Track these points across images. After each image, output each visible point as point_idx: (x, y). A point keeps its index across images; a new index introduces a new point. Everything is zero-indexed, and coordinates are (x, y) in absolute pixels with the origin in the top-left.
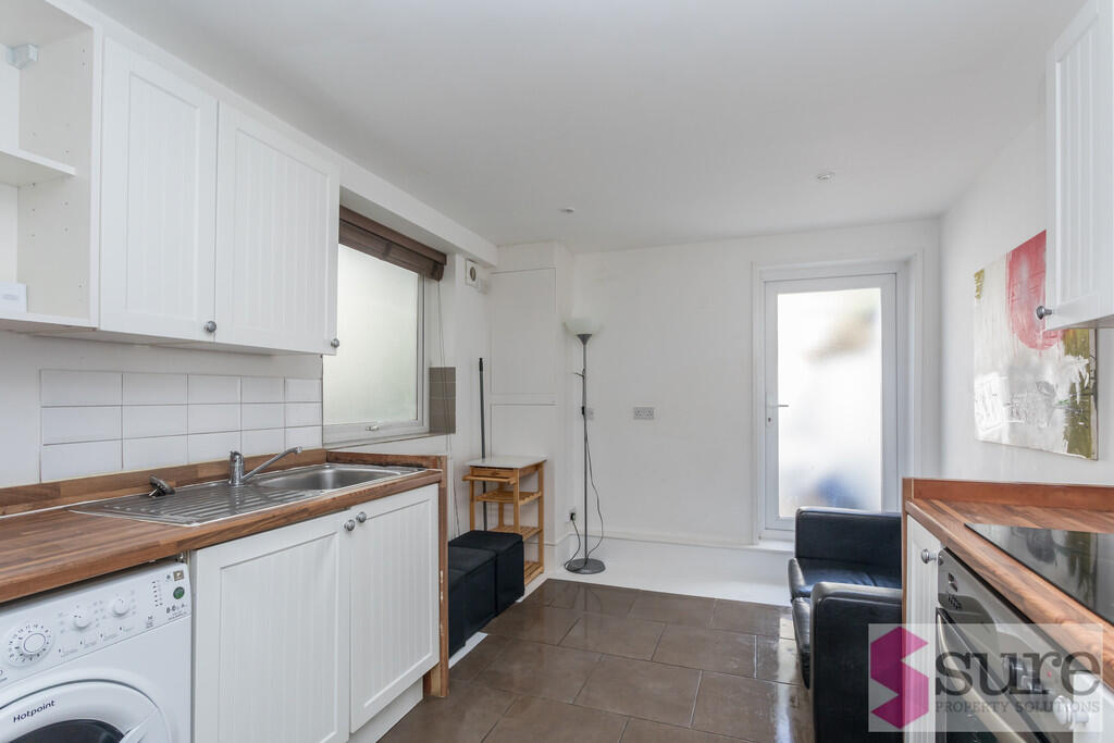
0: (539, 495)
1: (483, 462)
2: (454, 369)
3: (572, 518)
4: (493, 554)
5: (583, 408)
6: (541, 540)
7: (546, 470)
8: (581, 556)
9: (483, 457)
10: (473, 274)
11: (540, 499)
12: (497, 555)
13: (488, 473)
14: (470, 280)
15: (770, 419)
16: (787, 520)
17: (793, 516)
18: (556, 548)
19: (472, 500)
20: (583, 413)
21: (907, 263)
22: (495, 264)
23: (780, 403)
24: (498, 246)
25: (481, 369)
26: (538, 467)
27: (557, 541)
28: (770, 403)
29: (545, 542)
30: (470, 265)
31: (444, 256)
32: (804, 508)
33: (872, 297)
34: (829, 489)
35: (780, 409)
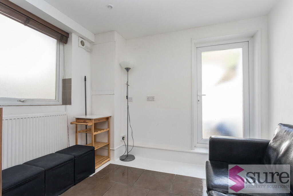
0: (108, 130)
1: (86, 117)
2: (71, 79)
3: (123, 139)
4: (73, 157)
5: (127, 96)
6: (109, 148)
7: (111, 120)
8: (126, 154)
9: (86, 115)
10: (82, 43)
11: (108, 132)
12: (75, 157)
13: (82, 121)
14: (81, 45)
15: (199, 101)
16: (206, 140)
17: (208, 138)
18: (115, 151)
19: (76, 132)
20: (127, 98)
21: (253, 37)
22: (94, 41)
23: (203, 94)
24: (95, 35)
25: (85, 80)
26: (108, 119)
27: (115, 148)
28: (199, 94)
29: (111, 149)
30: (81, 39)
31: (68, 34)
32: (213, 136)
33: (239, 51)
34: (220, 129)
35: (203, 97)
